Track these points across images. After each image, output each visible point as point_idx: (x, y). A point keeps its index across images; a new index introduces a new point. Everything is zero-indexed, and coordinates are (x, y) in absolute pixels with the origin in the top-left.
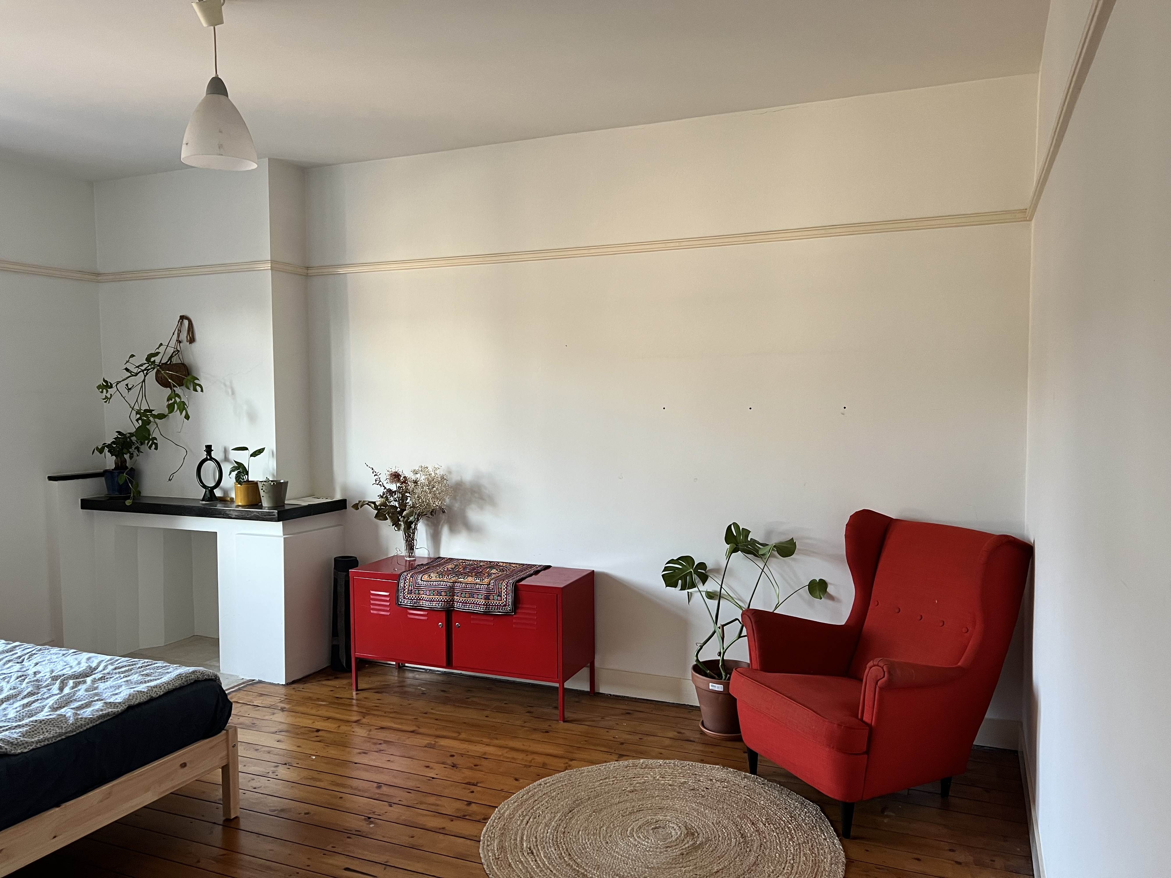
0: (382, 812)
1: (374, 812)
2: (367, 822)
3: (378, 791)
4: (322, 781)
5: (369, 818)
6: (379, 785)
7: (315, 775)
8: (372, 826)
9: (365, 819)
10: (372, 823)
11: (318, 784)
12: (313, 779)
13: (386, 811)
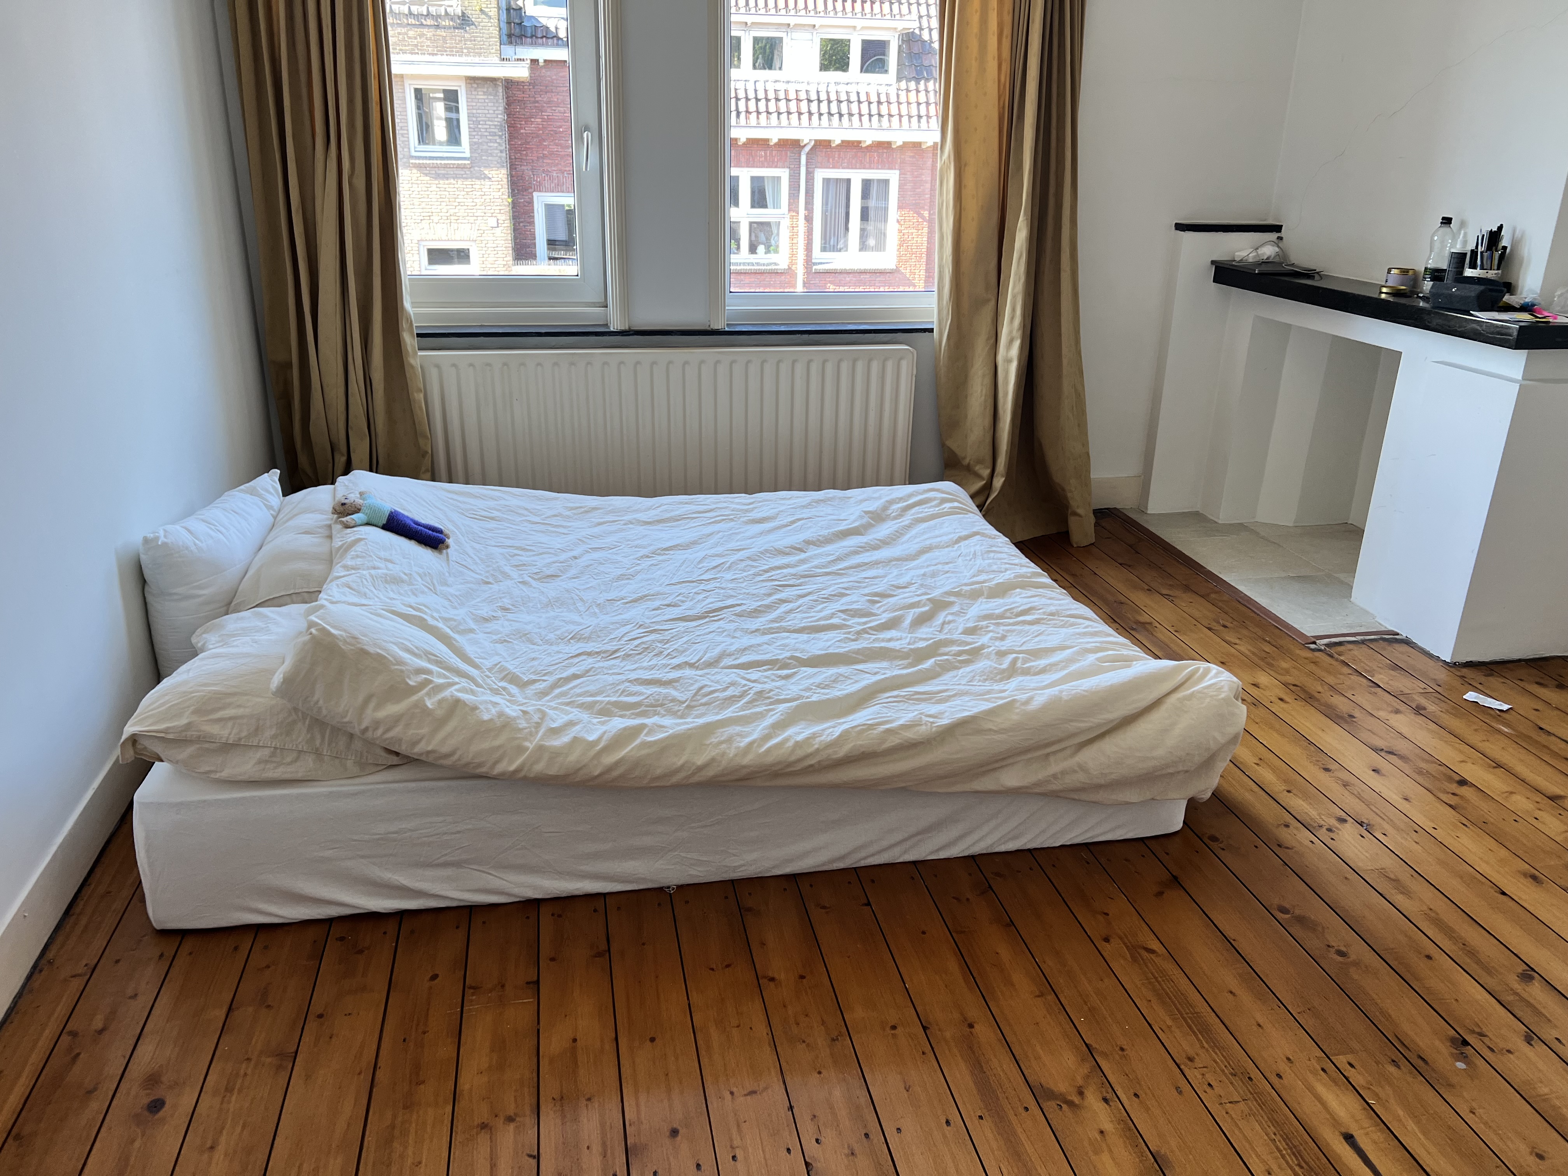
0: (1502, 1045)
1: (1482, 1035)
2: (1455, 1051)
3: (1517, 986)
4: (1410, 898)
5: (1465, 1043)
6: (1529, 974)
7: (1404, 874)
8: (1461, 1065)
9: (1453, 1040)
10: (1464, 1058)
11: (1399, 899)
12: (1396, 882)
13: (1510, 1046)
